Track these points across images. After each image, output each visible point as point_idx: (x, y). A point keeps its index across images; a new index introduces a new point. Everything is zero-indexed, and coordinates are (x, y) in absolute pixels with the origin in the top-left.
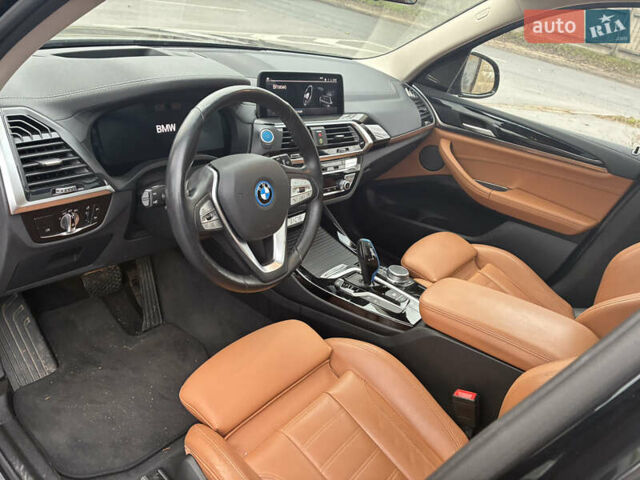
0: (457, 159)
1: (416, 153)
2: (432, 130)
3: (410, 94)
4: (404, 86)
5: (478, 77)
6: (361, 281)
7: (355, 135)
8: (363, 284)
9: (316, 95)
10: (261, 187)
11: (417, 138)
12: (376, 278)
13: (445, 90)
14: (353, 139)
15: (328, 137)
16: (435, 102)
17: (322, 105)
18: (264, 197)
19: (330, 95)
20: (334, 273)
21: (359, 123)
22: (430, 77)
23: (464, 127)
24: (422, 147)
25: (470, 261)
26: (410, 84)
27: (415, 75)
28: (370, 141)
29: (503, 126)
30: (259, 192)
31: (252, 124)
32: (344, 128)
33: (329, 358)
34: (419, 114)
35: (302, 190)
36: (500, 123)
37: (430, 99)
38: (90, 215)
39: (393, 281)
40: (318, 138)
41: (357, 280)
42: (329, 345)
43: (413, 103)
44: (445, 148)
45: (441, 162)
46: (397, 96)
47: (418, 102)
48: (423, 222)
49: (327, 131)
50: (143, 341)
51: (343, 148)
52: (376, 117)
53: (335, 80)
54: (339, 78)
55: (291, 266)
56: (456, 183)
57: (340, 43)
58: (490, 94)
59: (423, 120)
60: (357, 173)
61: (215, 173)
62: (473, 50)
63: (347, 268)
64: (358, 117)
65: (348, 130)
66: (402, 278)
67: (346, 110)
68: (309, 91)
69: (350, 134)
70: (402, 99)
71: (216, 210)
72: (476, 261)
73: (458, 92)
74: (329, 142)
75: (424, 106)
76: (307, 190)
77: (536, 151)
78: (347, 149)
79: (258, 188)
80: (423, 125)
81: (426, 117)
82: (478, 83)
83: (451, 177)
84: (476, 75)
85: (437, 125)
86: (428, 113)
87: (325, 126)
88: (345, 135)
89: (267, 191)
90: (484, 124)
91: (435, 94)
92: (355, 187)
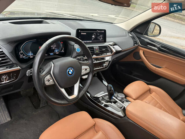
0: (145, 56)
1: (132, 54)
2: (137, 47)
3: (130, 35)
4: (129, 33)
5: (155, 29)
6: (108, 98)
7: (109, 49)
8: (109, 100)
9: (97, 36)
10: (69, 70)
11: (132, 49)
12: (113, 97)
13: (142, 34)
14: (108, 51)
15: (100, 50)
16: (139, 38)
17: (99, 39)
18: (70, 73)
19: (101, 36)
20: (99, 95)
21: (111, 45)
22: (138, 30)
23: (148, 46)
24: (134, 52)
25: (147, 91)
26: (131, 32)
27: (132, 29)
28: (114, 51)
29: (161, 47)
30: (68, 71)
31: (74, 46)
32: (106, 47)
33: (94, 126)
34: (133, 42)
35: (86, 70)
36: (160, 46)
37: (137, 37)
38: (12, 76)
39: (119, 99)
40: (96, 50)
41: (107, 98)
42: (94, 121)
43: (131, 38)
44: (141, 53)
45: (140, 57)
46: (126, 36)
47: (133, 38)
48: (134, 76)
49: (99, 48)
50: (39, 111)
51: (105, 54)
52: (117, 43)
53: (103, 31)
54: (105, 31)
55: (80, 96)
56: (144, 64)
57: (116, 16)
58: (158, 35)
59: (134, 44)
60: (110, 61)
61: (53, 65)
62: (152, 21)
63: (104, 93)
64: (111, 43)
65: (107, 48)
66: (122, 98)
67: (107, 41)
68: (94, 35)
69: (108, 49)
70: (128, 37)
71: (52, 78)
72: (150, 91)
73: (147, 35)
74: (100, 52)
75: (135, 39)
76: (87, 70)
77: (172, 56)
78: (107, 54)
79: (68, 70)
80: (134, 45)
81: (135, 43)
82: (155, 31)
83: (143, 62)
84: (154, 29)
85: (139, 45)
86: (136, 41)
87: (99, 47)
88: (106, 49)
89: (71, 71)
90: (154, 46)
91: (139, 35)
92: (109, 66)
